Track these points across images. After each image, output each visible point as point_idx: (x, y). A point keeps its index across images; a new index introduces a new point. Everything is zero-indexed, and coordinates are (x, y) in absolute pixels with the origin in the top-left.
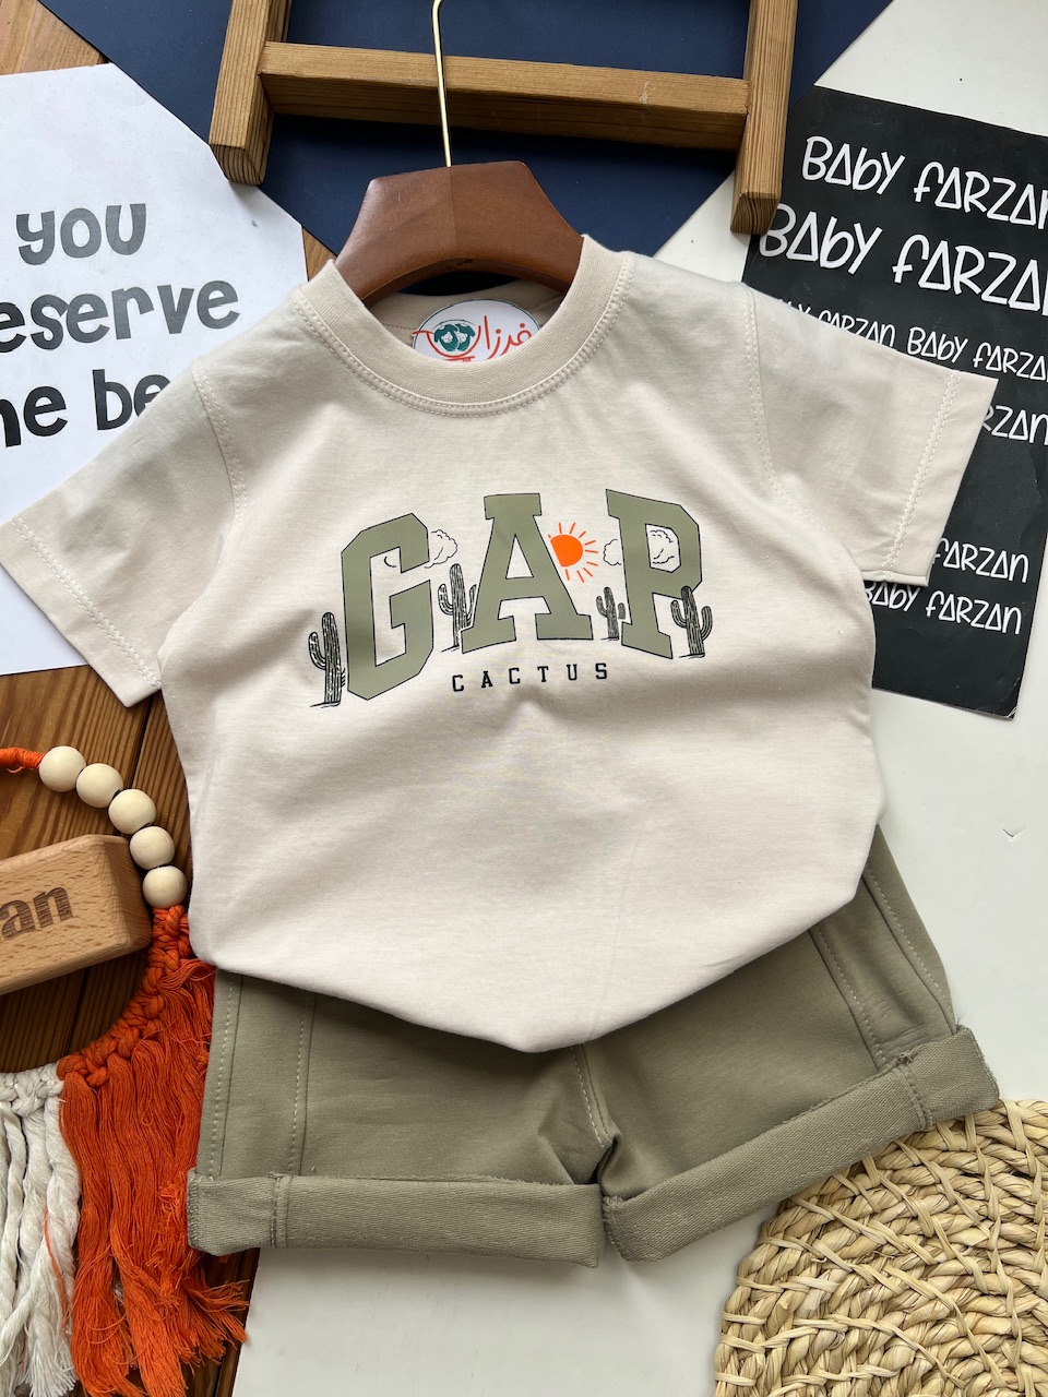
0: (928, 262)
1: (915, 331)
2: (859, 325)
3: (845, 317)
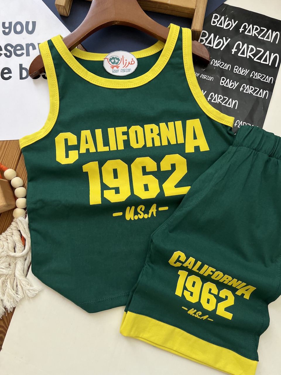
0: (241, 49)
1: (236, 67)
2: (222, 64)
3: (218, 61)
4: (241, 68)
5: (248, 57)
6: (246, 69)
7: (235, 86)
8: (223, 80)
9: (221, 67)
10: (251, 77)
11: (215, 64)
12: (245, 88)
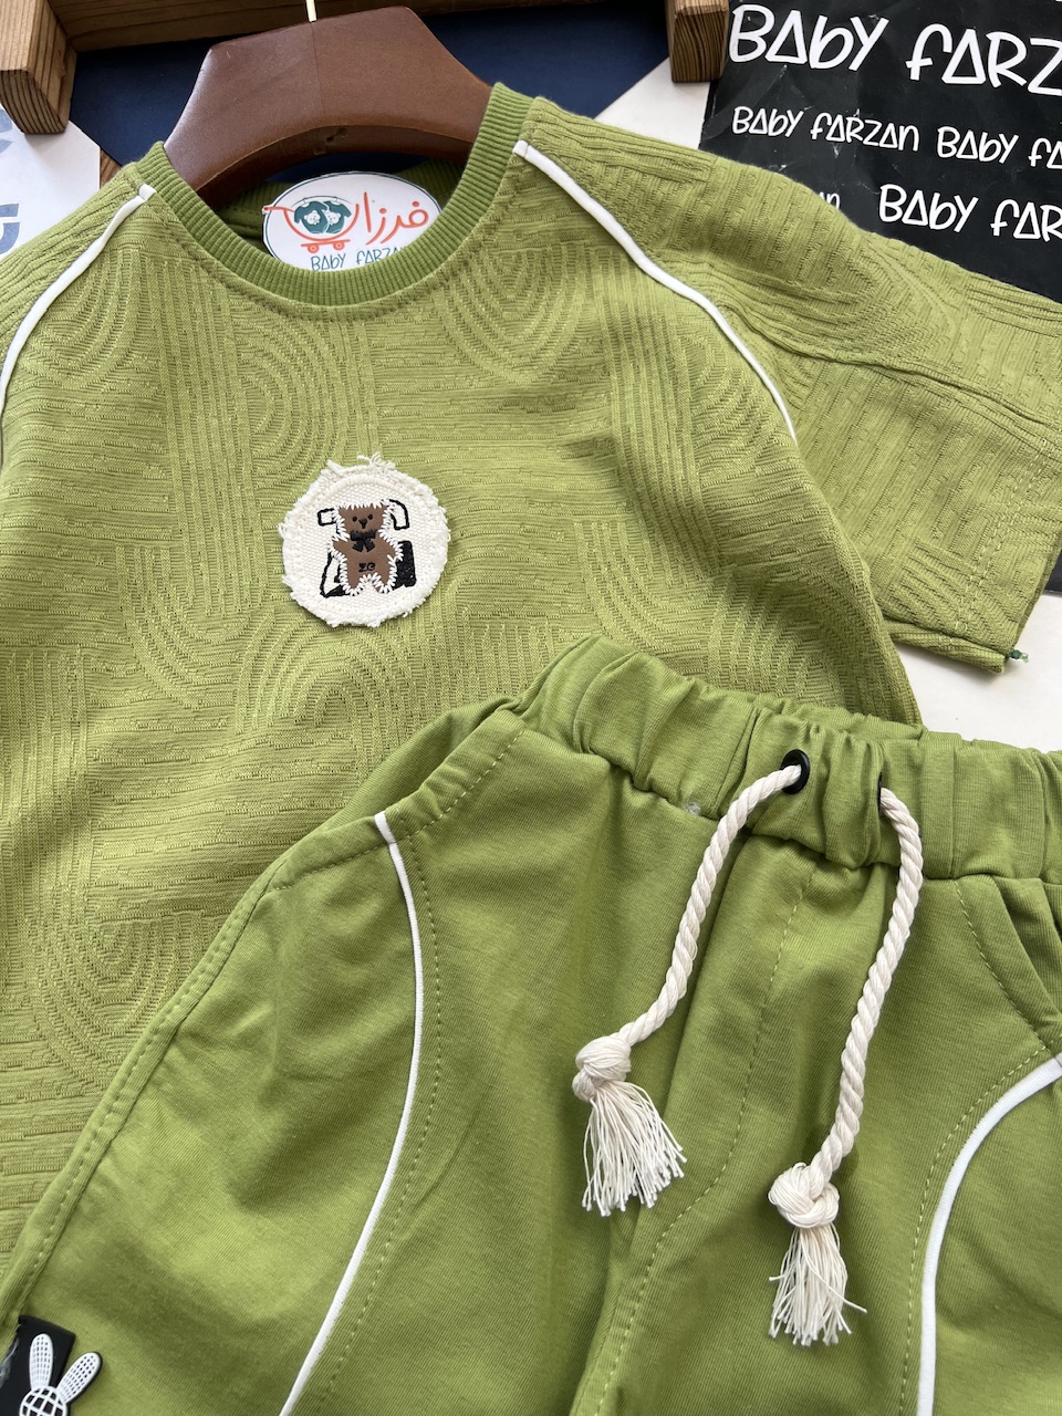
0: (949, 56)
1: (946, 133)
2: (868, 129)
3: (850, 120)
4: (970, 135)
5: (996, 83)
6: (1002, 136)
7: (959, 215)
8: (893, 196)
9: (866, 142)
10: (1033, 164)
11: (836, 134)
12: (1016, 214)
